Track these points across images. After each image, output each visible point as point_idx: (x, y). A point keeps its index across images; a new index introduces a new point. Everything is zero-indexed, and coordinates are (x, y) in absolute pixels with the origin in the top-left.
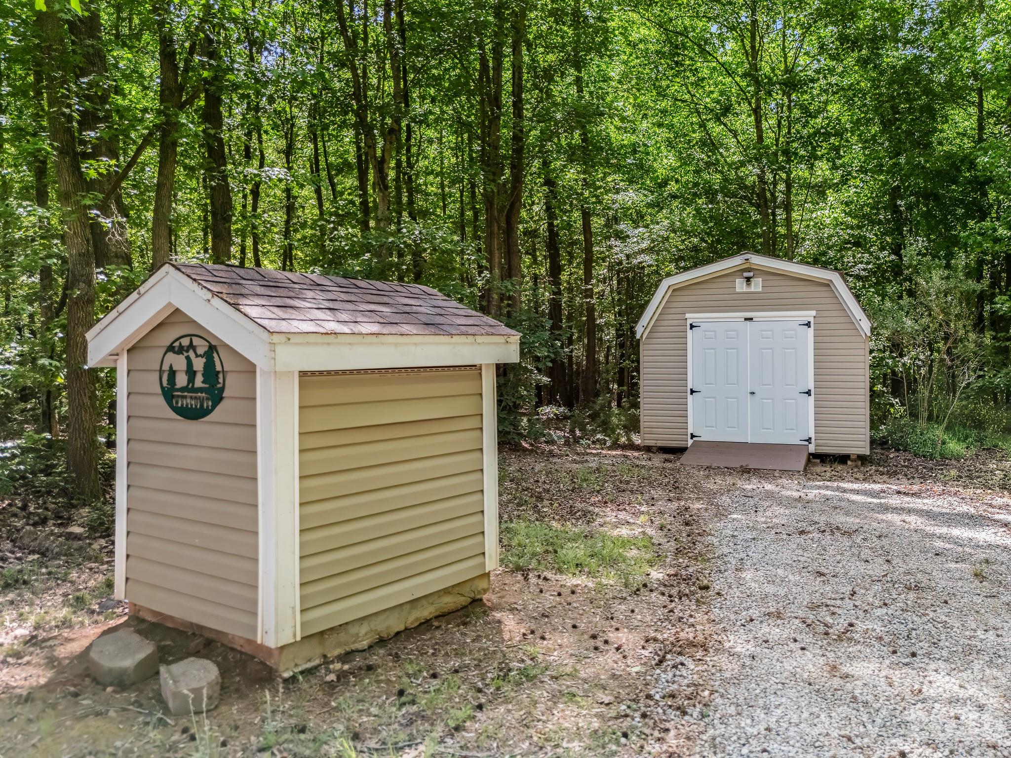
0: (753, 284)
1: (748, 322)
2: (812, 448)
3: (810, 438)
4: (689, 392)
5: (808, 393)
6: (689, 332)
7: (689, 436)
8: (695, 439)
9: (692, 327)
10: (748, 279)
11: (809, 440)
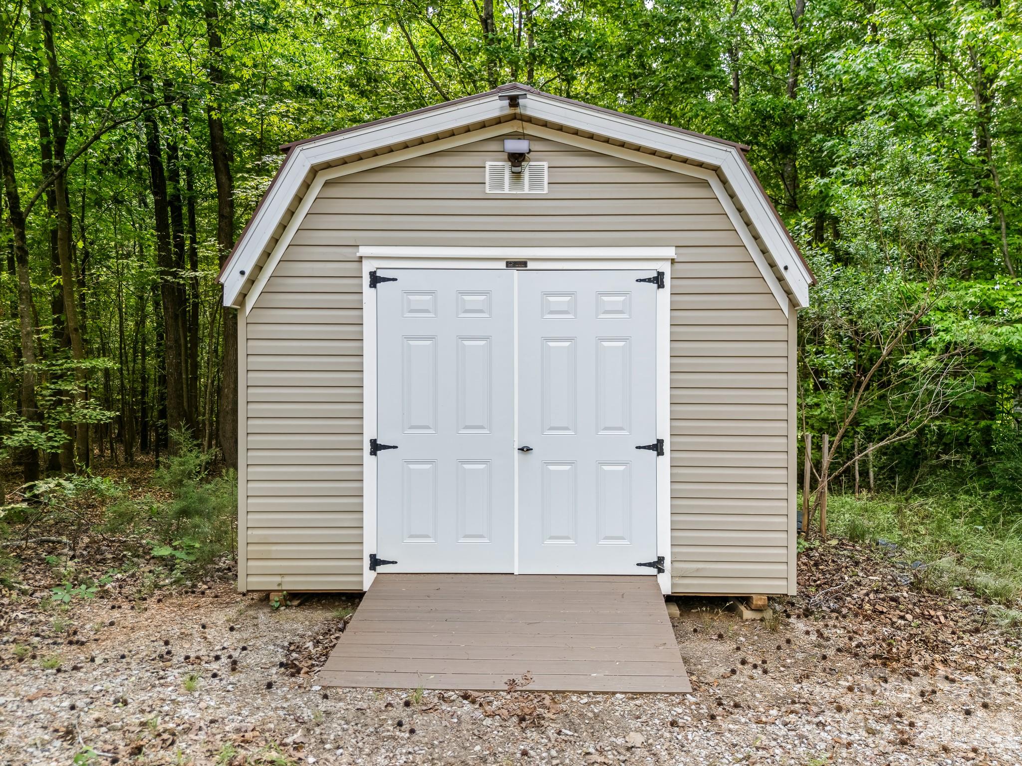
0: (526, 175)
1: (515, 273)
2: (665, 584)
3: (661, 560)
4: (367, 447)
5: (658, 447)
6: (369, 294)
7: (367, 562)
8: (381, 569)
9: (375, 280)
10: (516, 159)
11: (658, 564)
